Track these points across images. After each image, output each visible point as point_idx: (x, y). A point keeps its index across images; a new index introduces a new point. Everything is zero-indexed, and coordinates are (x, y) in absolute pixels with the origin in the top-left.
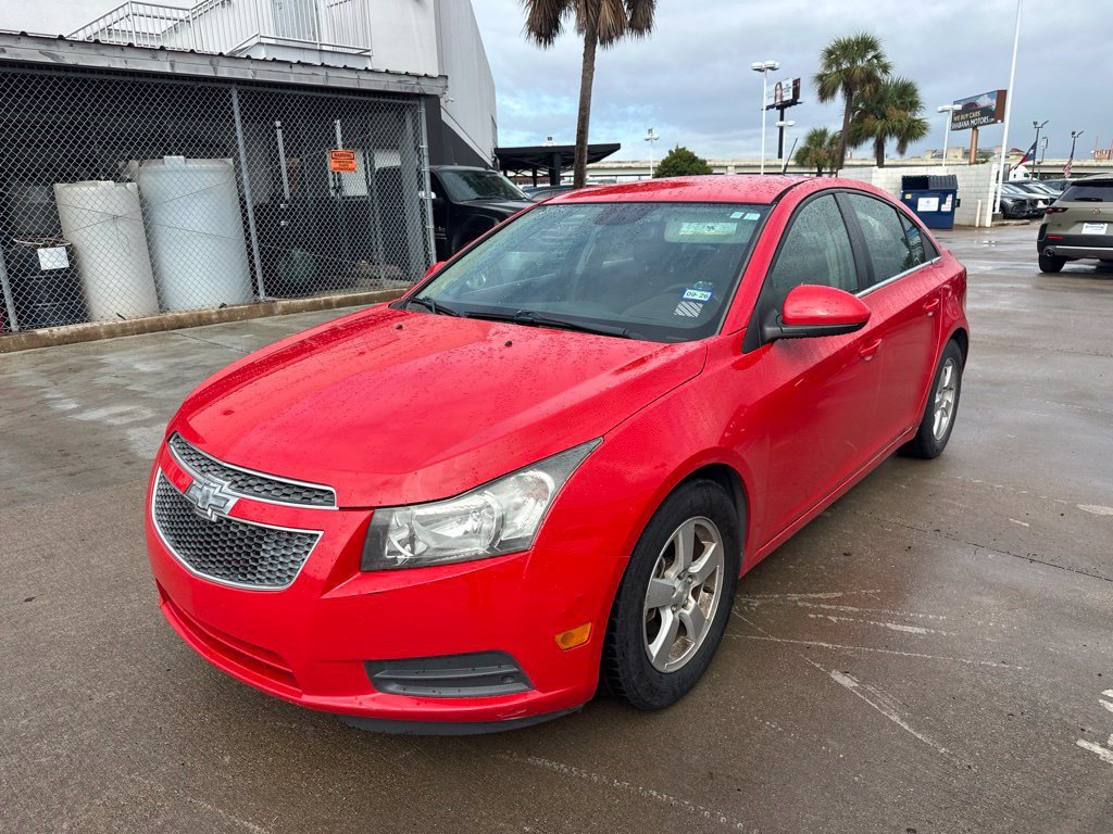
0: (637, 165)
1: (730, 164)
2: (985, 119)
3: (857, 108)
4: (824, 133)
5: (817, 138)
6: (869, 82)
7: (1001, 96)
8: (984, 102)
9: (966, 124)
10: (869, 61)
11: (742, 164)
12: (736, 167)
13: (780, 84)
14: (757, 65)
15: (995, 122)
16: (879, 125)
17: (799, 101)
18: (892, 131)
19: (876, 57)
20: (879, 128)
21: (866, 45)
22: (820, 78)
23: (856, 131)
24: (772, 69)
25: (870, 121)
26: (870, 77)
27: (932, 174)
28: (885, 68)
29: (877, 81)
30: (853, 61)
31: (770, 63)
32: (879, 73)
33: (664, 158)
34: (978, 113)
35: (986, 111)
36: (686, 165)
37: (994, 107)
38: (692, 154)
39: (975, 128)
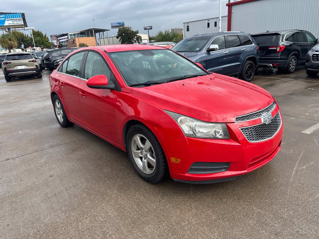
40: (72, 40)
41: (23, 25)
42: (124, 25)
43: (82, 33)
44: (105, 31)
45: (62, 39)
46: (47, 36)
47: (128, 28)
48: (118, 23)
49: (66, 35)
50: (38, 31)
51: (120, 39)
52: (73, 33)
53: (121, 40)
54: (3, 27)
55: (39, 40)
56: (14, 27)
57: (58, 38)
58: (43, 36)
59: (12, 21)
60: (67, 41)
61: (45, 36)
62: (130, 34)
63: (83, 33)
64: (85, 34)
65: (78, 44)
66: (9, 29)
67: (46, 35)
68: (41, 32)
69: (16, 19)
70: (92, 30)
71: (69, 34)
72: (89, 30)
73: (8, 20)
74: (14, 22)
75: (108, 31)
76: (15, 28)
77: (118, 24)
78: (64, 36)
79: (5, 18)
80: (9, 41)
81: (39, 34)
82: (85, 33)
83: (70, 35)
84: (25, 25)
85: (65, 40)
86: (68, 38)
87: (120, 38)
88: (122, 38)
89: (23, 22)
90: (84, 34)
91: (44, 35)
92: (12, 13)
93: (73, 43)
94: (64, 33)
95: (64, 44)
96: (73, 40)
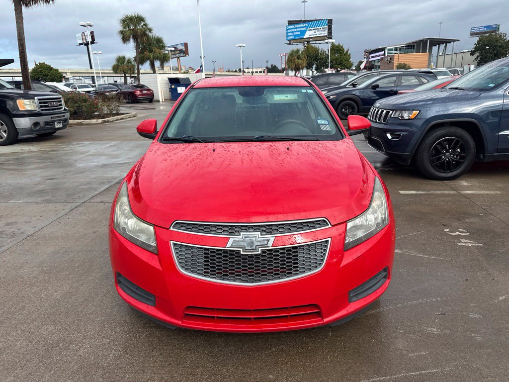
0: (13, 71)
1: (67, 71)
2: (182, 54)
3: (139, 47)
4: (124, 58)
5: (121, 60)
6: (145, 36)
7: (186, 45)
8: (180, 47)
9: (175, 56)
10: (142, 26)
11: (74, 71)
12: (71, 73)
13: (84, 33)
14: (82, 23)
15: (186, 56)
16: (151, 55)
17: (95, 42)
18: (157, 58)
19: (145, 25)
20: (152, 57)
21: (140, 19)
22: (122, 32)
23: (142, 57)
24: (90, 26)
25: (147, 53)
26: (145, 34)
27: (180, 77)
28: (150, 30)
29: (147, 36)
30: (135, 26)
31: (89, 23)
32: (148, 32)
33: (33, 67)
34: (178, 52)
35: (181, 51)
36: (47, 72)
37: (184, 50)
38: (50, 66)
39: (178, 58)
40: (389, 58)
41: (326, 36)
42: (498, 29)
43: (409, 46)
44: (450, 42)
45: (376, 56)
46: (349, 53)
47: (501, 36)
48: (485, 27)
49: (383, 49)
50: (339, 45)
51: (477, 57)
52: (393, 47)
53: (479, 59)
54: (302, 40)
55: (337, 59)
56: (315, 39)
57: (370, 54)
58: (343, 52)
59: (314, 31)
60: (382, 59)
61: (347, 52)
62: (500, 47)
63: (411, 46)
64: (414, 48)
65: (396, 64)
66: (308, 42)
67: (348, 50)
68: (342, 47)
69: (319, 28)
70: (427, 41)
71: (387, 48)
72: (422, 41)
73: (310, 30)
74: (317, 33)
75: (456, 42)
76: (316, 41)
77: (485, 29)
78: (379, 52)
79: (307, 27)
80: (297, 60)
81: (339, 49)
82: (414, 46)
83: (389, 50)
84: (330, 36)
85: (379, 58)
86: (384, 55)
87: (477, 54)
88: (481, 55)
89: (327, 32)
90: (411, 48)
91: (345, 51)
92: (317, 20)
93: (390, 62)
94: (380, 47)
95: (376, 64)
96: (391, 59)
